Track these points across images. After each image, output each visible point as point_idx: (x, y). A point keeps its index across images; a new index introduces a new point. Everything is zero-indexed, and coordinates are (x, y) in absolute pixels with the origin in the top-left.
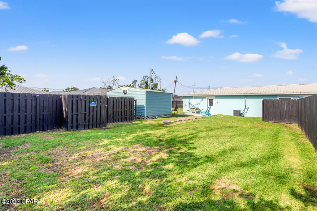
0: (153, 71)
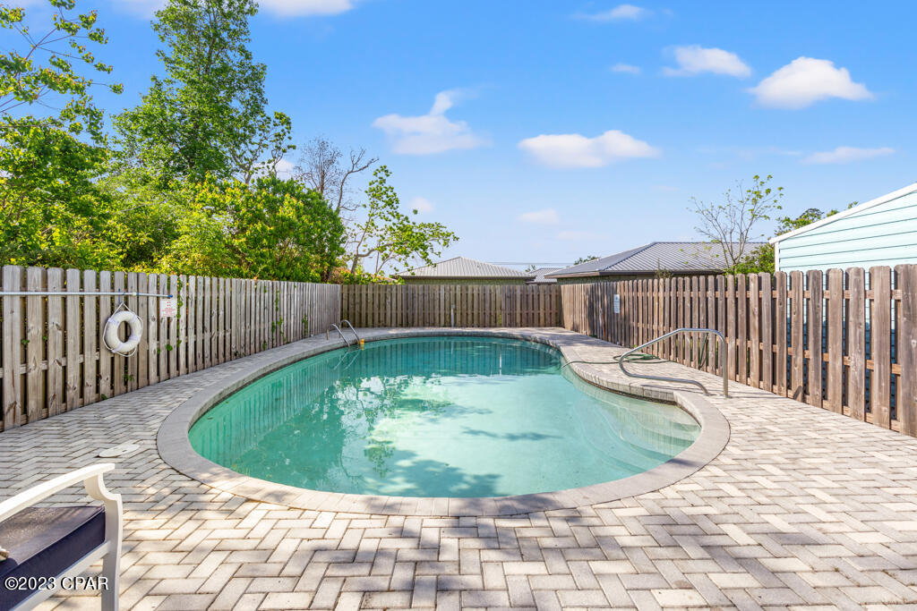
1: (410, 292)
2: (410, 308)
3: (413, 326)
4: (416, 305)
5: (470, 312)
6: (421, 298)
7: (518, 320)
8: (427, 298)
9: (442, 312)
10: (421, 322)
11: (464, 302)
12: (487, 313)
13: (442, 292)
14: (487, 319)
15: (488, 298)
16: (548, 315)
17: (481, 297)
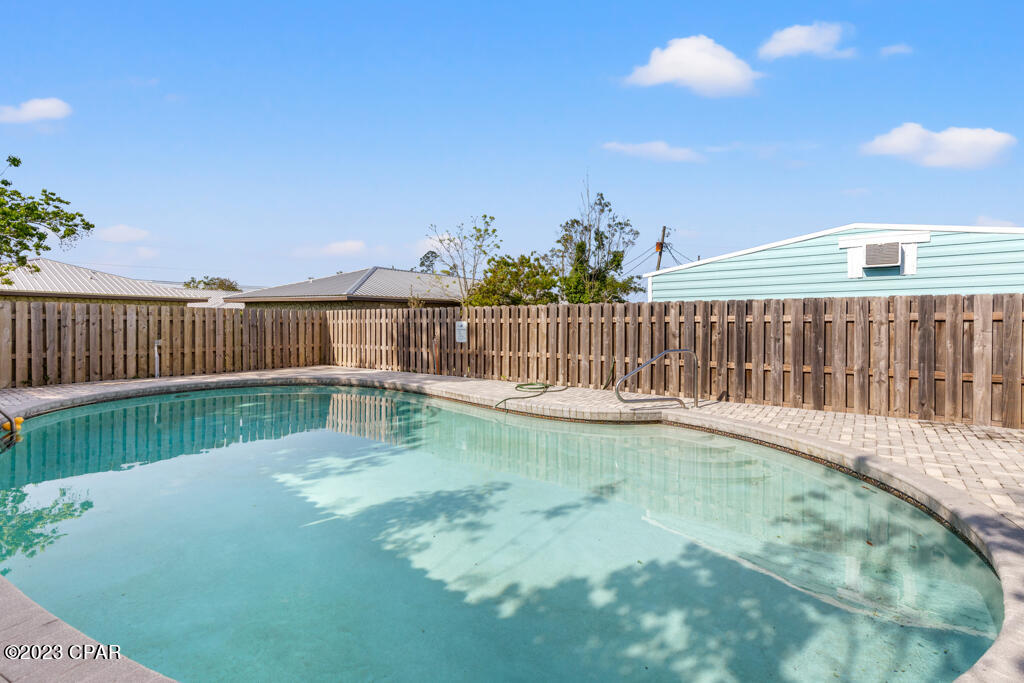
0: (606, 200)
1: (52, 319)
2: (52, 346)
3: (59, 380)
4: (68, 342)
5: (187, 350)
6: (80, 328)
7: (269, 360)
8: (94, 329)
9: (131, 352)
10: (80, 374)
11: (177, 334)
12: (220, 352)
13: (132, 319)
14: (219, 361)
15: (221, 328)
16: (309, 349)
17: (209, 327)
